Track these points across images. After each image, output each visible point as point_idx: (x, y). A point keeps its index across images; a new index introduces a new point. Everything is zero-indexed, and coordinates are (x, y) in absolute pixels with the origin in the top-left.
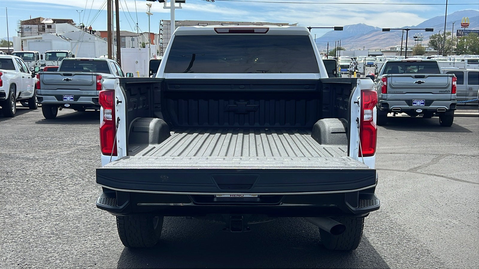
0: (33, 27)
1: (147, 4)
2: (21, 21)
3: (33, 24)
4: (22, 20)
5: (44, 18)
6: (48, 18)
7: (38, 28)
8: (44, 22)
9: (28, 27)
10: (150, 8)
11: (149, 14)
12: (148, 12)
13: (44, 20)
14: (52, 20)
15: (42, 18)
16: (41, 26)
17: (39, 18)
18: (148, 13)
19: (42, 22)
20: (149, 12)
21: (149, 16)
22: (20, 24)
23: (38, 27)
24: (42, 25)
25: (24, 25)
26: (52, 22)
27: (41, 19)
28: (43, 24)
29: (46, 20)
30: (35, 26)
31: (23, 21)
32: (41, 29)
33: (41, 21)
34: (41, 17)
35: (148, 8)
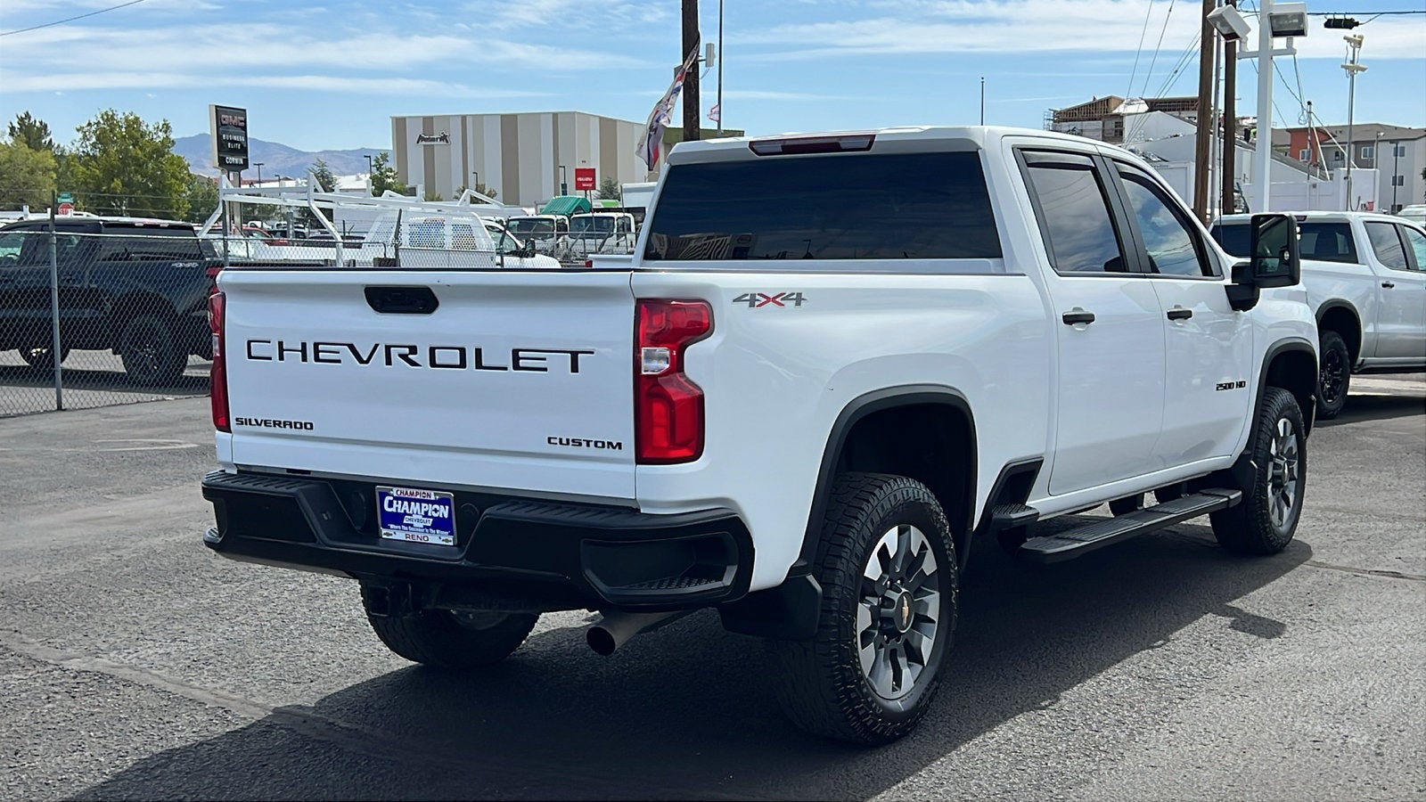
0: (1089, 128)
1: (1345, 38)
2: (1055, 111)
3: (1089, 120)
4: (1059, 110)
5: (1122, 98)
6: (1134, 98)
7: (1103, 131)
8: (1121, 109)
9: (1073, 130)
10: (1357, 49)
11: (1352, 69)
12: (1348, 64)
13: (1122, 106)
14: (1146, 102)
15: (1115, 98)
16: (1111, 124)
17: (1108, 100)
18: (1346, 67)
19: (1116, 111)
20: (1352, 62)
21: (1353, 77)
22: (1052, 122)
23: (1101, 127)
24: (1114, 122)
25: (1063, 123)
26: (1146, 107)
27: (1112, 104)
28: (1118, 115)
29: (1128, 104)
30: (1094, 125)
31: (1060, 113)
32: (1111, 131)
33: (1112, 107)
34: (1114, 95)
35: (1351, 49)
